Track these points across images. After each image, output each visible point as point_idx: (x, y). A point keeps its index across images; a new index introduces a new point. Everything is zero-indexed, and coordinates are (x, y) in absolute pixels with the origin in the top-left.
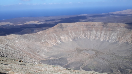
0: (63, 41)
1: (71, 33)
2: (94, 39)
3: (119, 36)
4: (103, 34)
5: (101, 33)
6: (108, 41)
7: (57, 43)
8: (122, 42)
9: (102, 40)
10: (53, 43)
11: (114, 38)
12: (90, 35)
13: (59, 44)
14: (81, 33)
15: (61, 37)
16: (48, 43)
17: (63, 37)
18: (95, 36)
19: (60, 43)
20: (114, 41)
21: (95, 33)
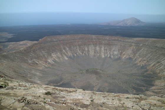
0: (57, 60)
1: (65, 49)
2: (94, 56)
3: (120, 51)
4: (103, 49)
5: (101, 48)
6: (110, 57)
7: (49, 63)
8: (125, 58)
9: (103, 56)
10: (43, 63)
11: (115, 53)
12: (88, 51)
13: (53, 65)
14: (77, 48)
15: (52, 54)
16: (37, 64)
17: (55, 55)
18: (95, 52)
19: (53, 63)
20: (117, 57)
21: (94, 48)
